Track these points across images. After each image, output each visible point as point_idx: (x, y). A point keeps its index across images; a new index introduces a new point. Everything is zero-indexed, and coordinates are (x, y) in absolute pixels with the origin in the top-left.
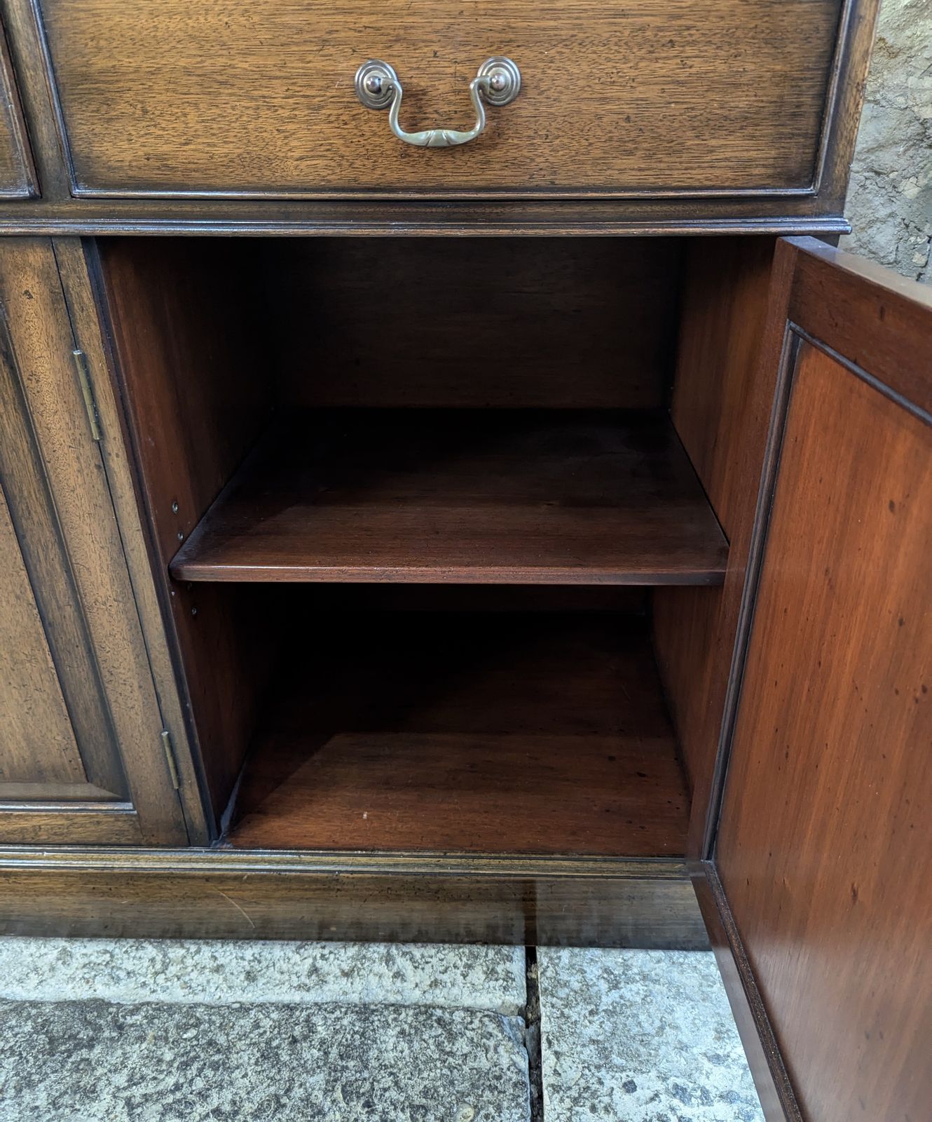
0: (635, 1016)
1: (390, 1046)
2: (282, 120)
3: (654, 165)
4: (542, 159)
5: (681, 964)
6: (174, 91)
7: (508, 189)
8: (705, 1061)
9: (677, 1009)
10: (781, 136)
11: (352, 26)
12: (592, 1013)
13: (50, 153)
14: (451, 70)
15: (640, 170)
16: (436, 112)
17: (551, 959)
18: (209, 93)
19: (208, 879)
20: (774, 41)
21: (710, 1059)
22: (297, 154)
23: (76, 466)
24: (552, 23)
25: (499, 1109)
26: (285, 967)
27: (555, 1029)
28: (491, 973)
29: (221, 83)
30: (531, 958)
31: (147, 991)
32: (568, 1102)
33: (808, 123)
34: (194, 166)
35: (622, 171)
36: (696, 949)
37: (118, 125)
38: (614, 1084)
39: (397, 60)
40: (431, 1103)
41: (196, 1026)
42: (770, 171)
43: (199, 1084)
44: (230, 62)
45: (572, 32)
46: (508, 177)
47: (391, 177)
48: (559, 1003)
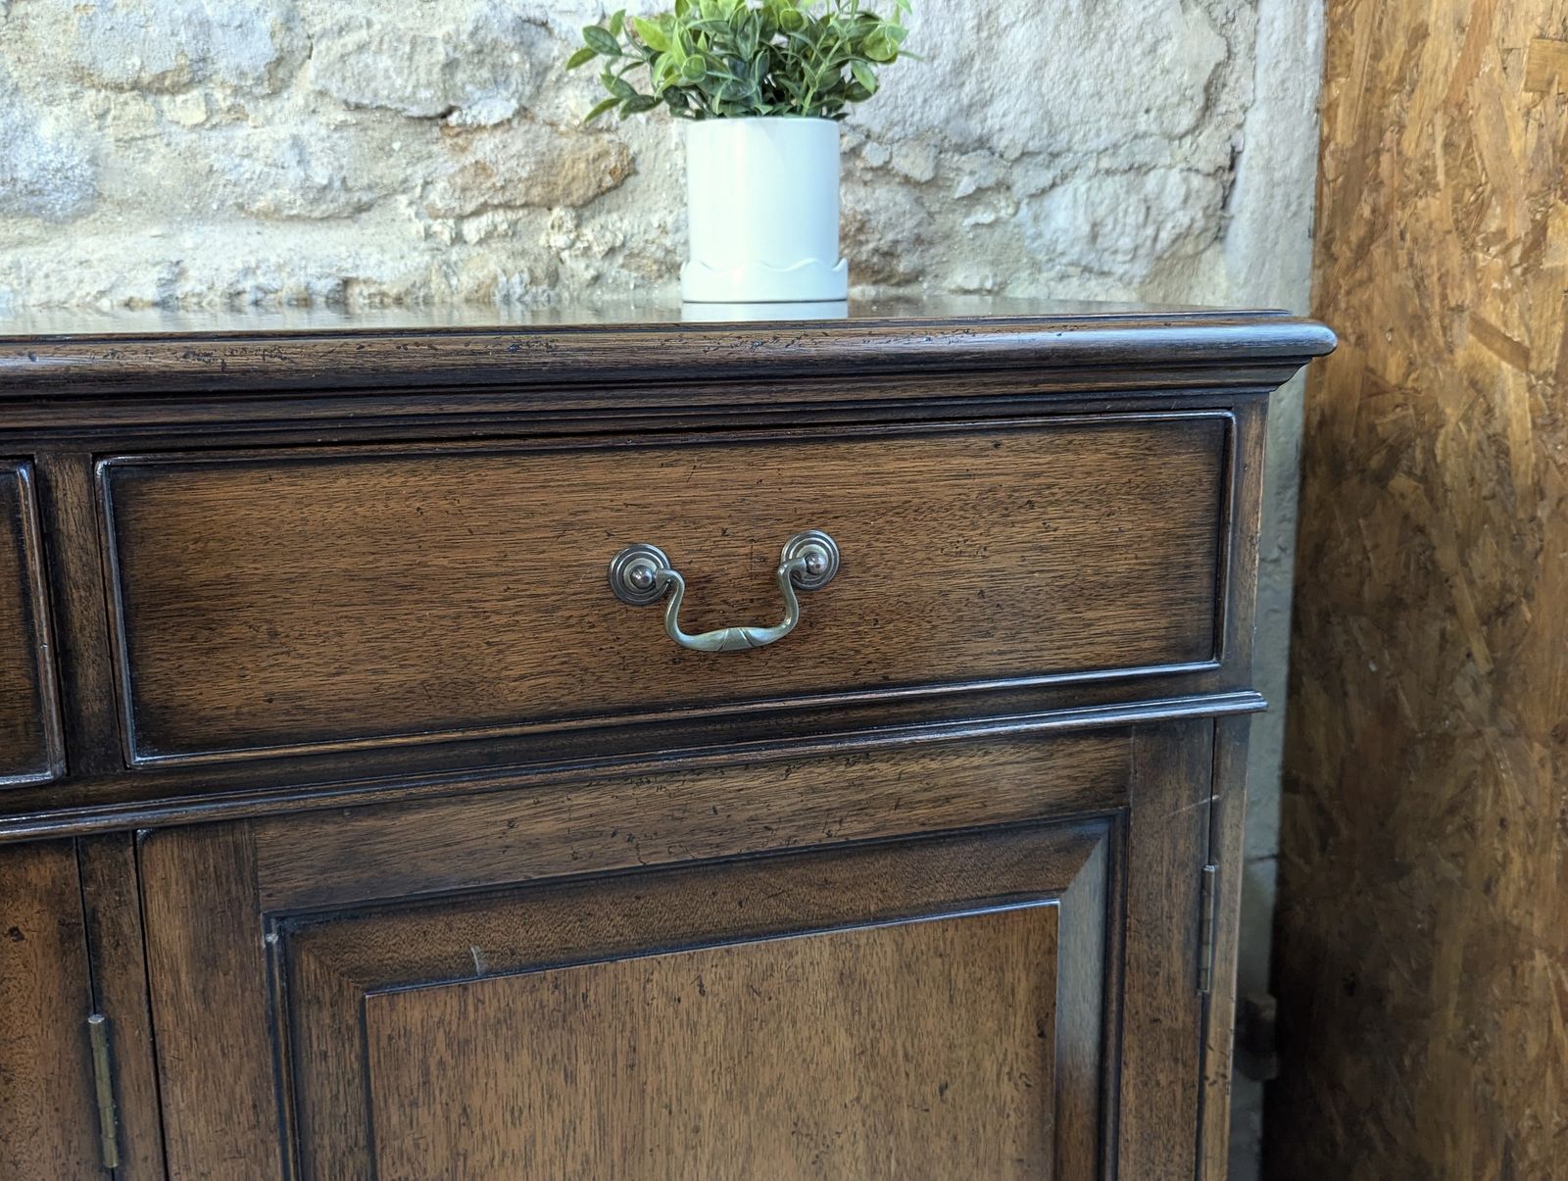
2: (497, 630)
3: (1019, 647)
4: (871, 650)
6: (325, 602)
7: (825, 692)
10: (1172, 603)
11: (607, 505)
13: (97, 707)
14: (747, 550)
15: (1001, 653)
16: (725, 602)
18: (384, 602)
20: (1152, 495)
22: (515, 673)
24: (881, 489)
29: (404, 587)
33: (1202, 585)
34: (343, 703)
35: (977, 657)
39: (671, 543)
42: (1164, 643)
44: (419, 559)
45: (905, 498)
46: (825, 676)
47: (658, 690)
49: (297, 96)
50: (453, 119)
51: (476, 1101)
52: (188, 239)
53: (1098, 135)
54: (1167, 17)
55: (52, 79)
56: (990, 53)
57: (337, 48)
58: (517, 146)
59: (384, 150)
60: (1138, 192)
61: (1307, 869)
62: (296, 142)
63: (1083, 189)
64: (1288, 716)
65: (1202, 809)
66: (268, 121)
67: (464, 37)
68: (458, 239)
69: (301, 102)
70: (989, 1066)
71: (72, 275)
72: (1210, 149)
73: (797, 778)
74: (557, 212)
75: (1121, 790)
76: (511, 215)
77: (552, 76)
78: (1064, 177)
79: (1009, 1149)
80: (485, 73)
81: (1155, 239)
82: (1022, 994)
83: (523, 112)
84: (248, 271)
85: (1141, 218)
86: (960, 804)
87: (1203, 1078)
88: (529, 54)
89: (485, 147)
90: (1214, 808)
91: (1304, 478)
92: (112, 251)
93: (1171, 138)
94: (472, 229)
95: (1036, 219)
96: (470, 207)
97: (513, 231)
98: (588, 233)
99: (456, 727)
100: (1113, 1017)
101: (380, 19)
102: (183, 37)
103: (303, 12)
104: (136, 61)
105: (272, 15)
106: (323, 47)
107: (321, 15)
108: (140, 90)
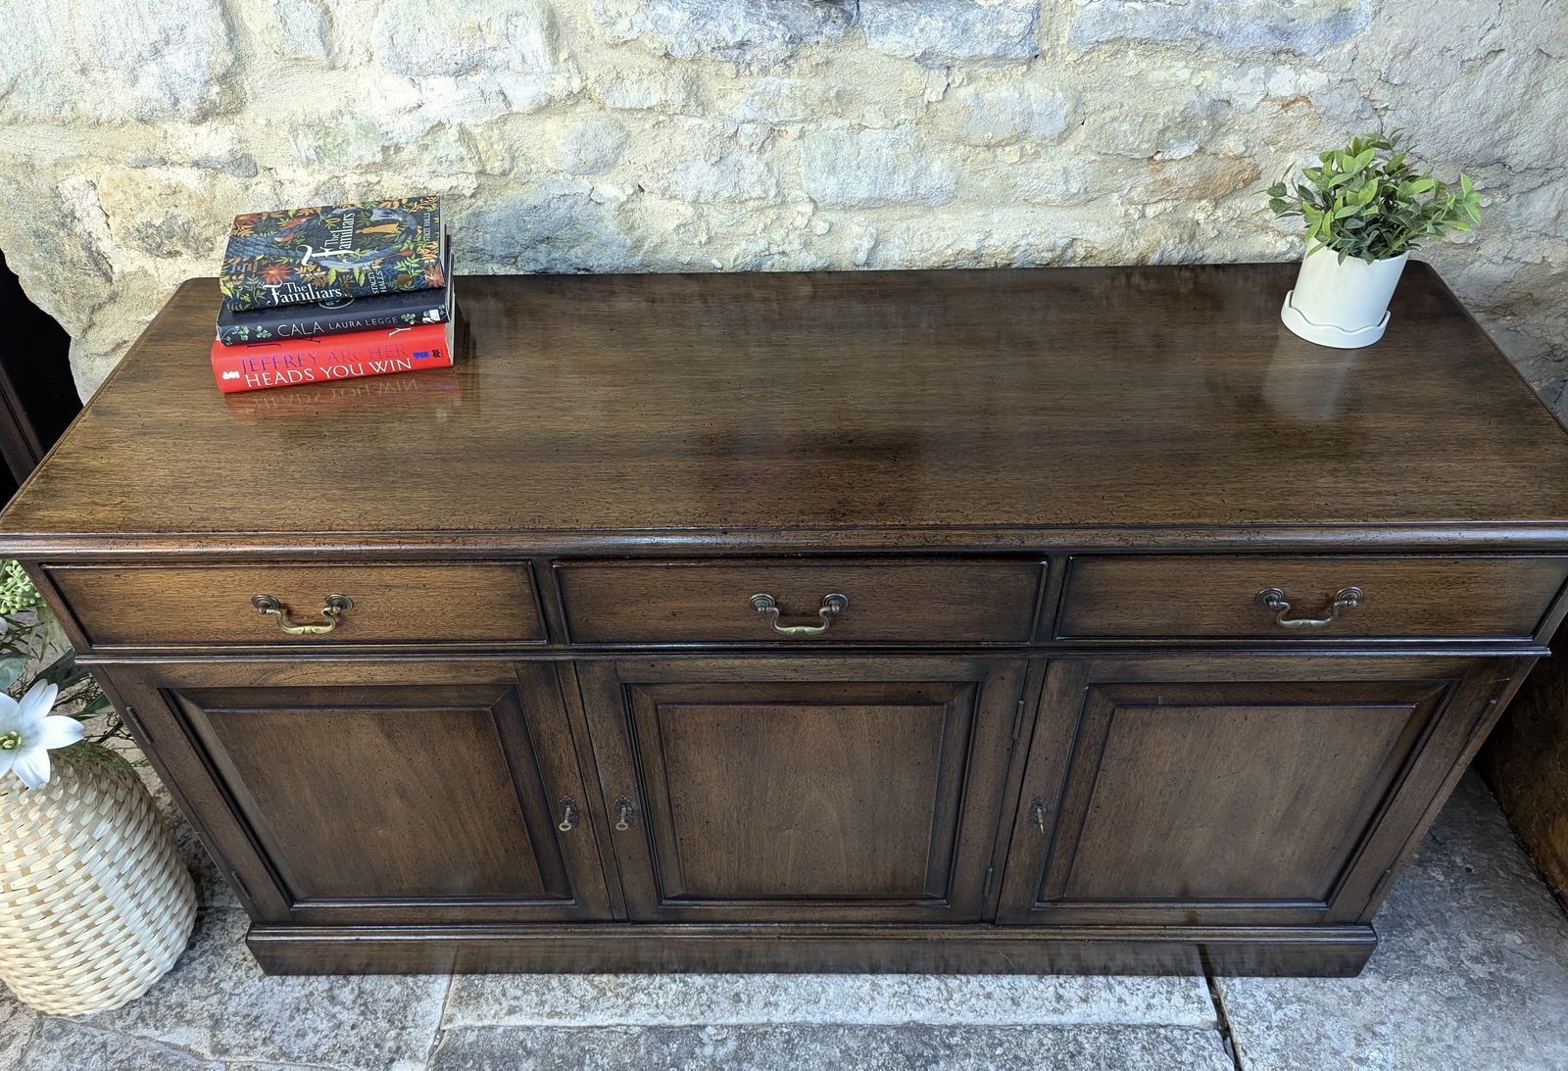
0: (1298, 1029)
1: (1139, 1059)
5: (1323, 988)
8: (1353, 1063)
9: (1326, 1023)
10: (1519, 618)
12: (1267, 1028)
17: (1228, 986)
21: (1356, 1061)
23: (993, 749)
26: (1036, 995)
27: (1245, 1041)
28: (1186, 998)
30: (1211, 984)
31: (946, 1015)
33: (1538, 612)
36: (1330, 975)
41: (1001, 1045)
47: (1262, 632)
48: (1243, 1021)
49: (1070, 146)
50: (1158, 157)
52: (996, 218)
55: (943, 142)
56: (1526, 107)
57: (1100, 121)
58: (1193, 168)
59: (1112, 173)
62: (1065, 170)
63: (1562, 190)
65: (1498, 682)
66: (1052, 159)
67: (1177, 114)
68: (1143, 216)
69: (1073, 149)
71: (934, 235)
73: (1313, 661)
74: (1204, 202)
75: (1462, 674)
76: (1176, 203)
77: (1224, 130)
78: (1551, 181)
80: (1184, 133)
83: (1201, 150)
84: (1025, 236)
88: (1213, 120)
89: (1172, 171)
92: (957, 223)
94: (1150, 211)
95: (1519, 206)
96: (1155, 200)
97: (1176, 210)
98: (1219, 213)
99: (1177, 637)
101: (1128, 103)
103: (1084, 99)
104: (990, 134)
105: (1068, 106)
106: (1091, 119)
107: (1093, 100)
108: (988, 147)
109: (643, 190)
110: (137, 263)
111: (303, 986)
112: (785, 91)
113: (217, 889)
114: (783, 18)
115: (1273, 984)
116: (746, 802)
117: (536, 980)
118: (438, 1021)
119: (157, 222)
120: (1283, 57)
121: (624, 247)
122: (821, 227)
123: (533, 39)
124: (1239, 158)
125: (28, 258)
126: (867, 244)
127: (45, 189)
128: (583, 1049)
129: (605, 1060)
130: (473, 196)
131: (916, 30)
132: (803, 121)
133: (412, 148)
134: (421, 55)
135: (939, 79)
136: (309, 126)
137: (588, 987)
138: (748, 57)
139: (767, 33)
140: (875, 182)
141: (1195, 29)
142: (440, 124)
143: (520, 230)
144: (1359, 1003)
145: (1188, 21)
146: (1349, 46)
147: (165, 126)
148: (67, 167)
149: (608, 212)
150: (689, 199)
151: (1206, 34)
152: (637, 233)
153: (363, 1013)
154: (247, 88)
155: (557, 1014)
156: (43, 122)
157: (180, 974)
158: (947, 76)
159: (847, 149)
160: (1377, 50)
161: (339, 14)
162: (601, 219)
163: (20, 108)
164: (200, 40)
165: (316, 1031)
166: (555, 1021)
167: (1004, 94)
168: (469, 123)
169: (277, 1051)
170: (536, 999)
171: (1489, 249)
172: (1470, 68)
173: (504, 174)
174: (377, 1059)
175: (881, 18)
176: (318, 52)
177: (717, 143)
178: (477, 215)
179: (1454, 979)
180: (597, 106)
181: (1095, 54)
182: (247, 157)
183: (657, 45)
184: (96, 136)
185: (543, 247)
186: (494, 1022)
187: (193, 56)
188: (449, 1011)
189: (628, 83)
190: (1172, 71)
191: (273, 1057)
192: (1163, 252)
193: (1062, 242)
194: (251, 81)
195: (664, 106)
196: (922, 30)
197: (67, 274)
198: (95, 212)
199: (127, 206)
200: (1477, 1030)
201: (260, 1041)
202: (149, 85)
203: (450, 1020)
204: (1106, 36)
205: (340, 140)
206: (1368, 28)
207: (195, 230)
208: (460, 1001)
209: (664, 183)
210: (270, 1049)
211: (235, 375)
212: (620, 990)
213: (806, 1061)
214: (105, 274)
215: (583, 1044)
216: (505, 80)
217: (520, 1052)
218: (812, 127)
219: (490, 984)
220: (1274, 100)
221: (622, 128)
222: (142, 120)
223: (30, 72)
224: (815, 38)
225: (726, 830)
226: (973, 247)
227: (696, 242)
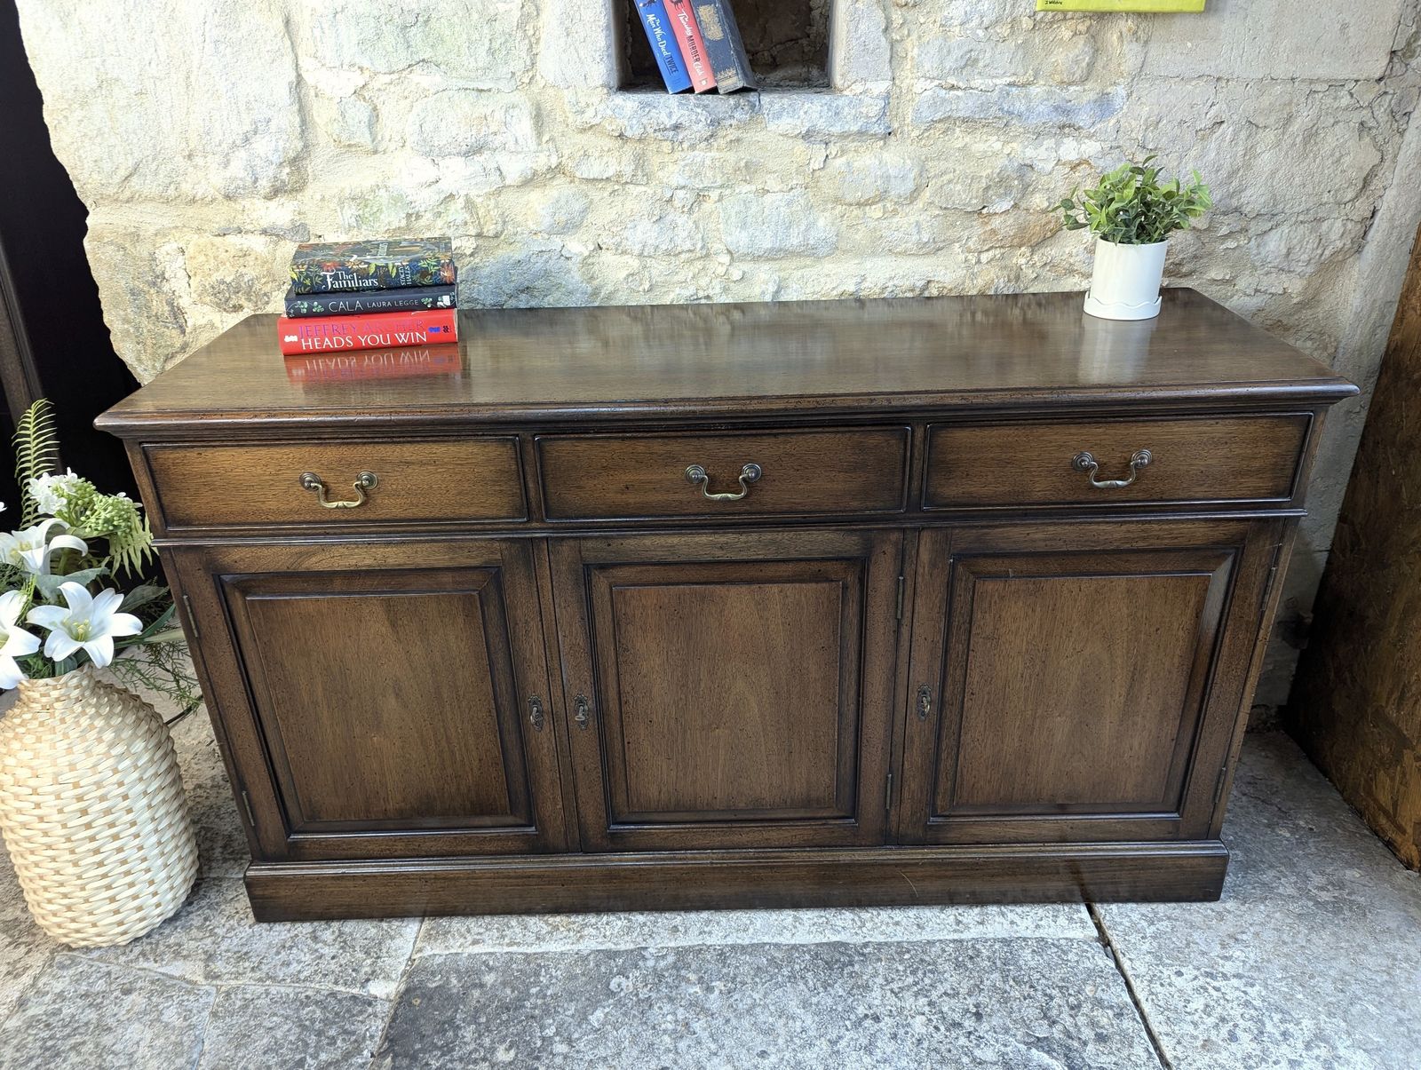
0: (1170, 938)
1: (1030, 958)
2: (1033, 476)
3: (1212, 490)
4: (1158, 489)
5: (1189, 909)
6: (984, 466)
7: (1139, 501)
9: (1194, 933)
10: (1275, 478)
11: (1075, 440)
12: (1142, 938)
13: (917, 492)
14: (1121, 456)
15: (1205, 492)
16: (1110, 471)
17: (1106, 909)
18: (1001, 467)
19: (897, 865)
20: (1275, 441)
21: (1222, 958)
22: (1037, 490)
23: (882, 631)
24: (1171, 437)
25: (1108, 986)
26: (938, 921)
27: (1124, 947)
28: (1071, 919)
29: (1008, 463)
30: (1091, 911)
31: (860, 937)
32: (1146, 983)
33: (1289, 472)
34: (984, 496)
35: (1195, 493)
36: (1195, 901)
37: (952, 481)
38: (1169, 972)
39: (1095, 453)
40: (1069, 985)
41: (907, 952)
43: (927, 981)
44: (1014, 455)
45: (1180, 440)
46: (1141, 496)
47: (1082, 497)
48: (1121, 934)
49: (919, 204)
50: (984, 211)
51: (1004, 614)
52: (868, 265)
53: (1299, 205)
54: (1349, 143)
55: (826, 202)
56: (1248, 166)
57: (939, 183)
58: (1012, 220)
59: (953, 225)
60: (1316, 232)
61: (1342, 559)
62: (918, 224)
63: (1287, 231)
64: (1349, 485)
65: (1274, 548)
66: (907, 215)
67: (995, 176)
68: (979, 262)
69: (921, 206)
70: (1176, 625)
71: (822, 280)
72: (1362, 207)
73: (1124, 527)
74: (1023, 249)
75: (1243, 539)
76: (1002, 251)
77: (1031, 189)
78: (1277, 225)
79: (1178, 652)
80: (1002, 191)
81: (1322, 255)
82: (1192, 604)
83: (1015, 206)
84: (891, 278)
85: (1315, 245)
86: (1181, 539)
87: (1257, 638)
88: (1022, 180)
89: (996, 222)
90: (1280, 549)
91: (1381, 373)
92: (839, 270)
93: (1339, 204)
94: (985, 257)
95: (1258, 246)
96: (986, 248)
97: (1003, 256)
98: (1036, 258)
99: (1016, 505)
100: (1225, 614)
101: (959, 168)
102: (879, 183)
103: (927, 167)
104: (860, 194)
105: (916, 171)
106: (934, 182)
107: (934, 167)
108: (859, 204)
109: (601, 249)
110: (207, 318)
111: (289, 931)
112: (708, 162)
113: (214, 864)
114: (705, 106)
115: (1145, 908)
116: (683, 697)
117: (497, 921)
118: (409, 953)
119: (228, 280)
120: (1067, 130)
121: (586, 293)
122: (736, 275)
123: (523, 126)
124: (1044, 211)
125: (122, 313)
126: (772, 288)
127: (145, 254)
128: (539, 965)
129: (559, 972)
130: (472, 255)
131: (802, 113)
132: (722, 186)
133: (429, 215)
134: (442, 139)
135: (819, 153)
136: (353, 199)
137: (544, 925)
138: (680, 137)
139: (694, 118)
140: (776, 235)
141: (1001, 109)
142: (451, 196)
143: (506, 280)
144: (1222, 920)
145: (995, 103)
146: (1113, 121)
147: (243, 203)
148: (165, 236)
149: (573, 266)
150: (636, 252)
151: (1010, 113)
152: (596, 283)
153: (342, 948)
154: (309, 169)
155: (515, 943)
156: (152, 200)
157: (178, 923)
158: (826, 149)
159: (754, 209)
160: (1134, 123)
161: (384, 111)
162: (569, 271)
163: (137, 187)
164: (280, 131)
165: (299, 962)
166: (514, 949)
167: (868, 162)
168: (473, 194)
169: (264, 975)
170: (497, 934)
171: (1242, 283)
172: (1203, 135)
173: (496, 236)
174: (354, 979)
175: (776, 107)
176: (364, 138)
177: (657, 205)
178: (474, 269)
179: (1304, 901)
180: (568, 179)
181: (932, 131)
182: (304, 225)
183: (614, 127)
184: (190, 211)
185: (523, 297)
186: (460, 951)
187: (274, 143)
188: (419, 945)
189: (592, 159)
190: (988, 144)
191: (260, 980)
192: (997, 288)
193: (920, 284)
194: (312, 166)
195: (619, 175)
196: (806, 113)
197: (151, 326)
198: (181, 274)
199: (207, 267)
200: (1326, 935)
201: (249, 969)
202: (238, 168)
203: (420, 950)
204: (938, 116)
205: (375, 210)
206: (1125, 107)
207: (257, 286)
208: (429, 937)
209: (618, 239)
210: (258, 975)
211: (294, 339)
212: (571, 926)
213: (737, 967)
214: (181, 327)
215: (539, 961)
216: (502, 159)
217: (483, 968)
218: (728, 191)
219: (457, 924)
220: (1064, 164)
221: (587, 196)
222: (228, 197)
223: (150, 158)
224: (728, 122)
225: (666, 731)
226: (852, 289)
227: (641, 289)
